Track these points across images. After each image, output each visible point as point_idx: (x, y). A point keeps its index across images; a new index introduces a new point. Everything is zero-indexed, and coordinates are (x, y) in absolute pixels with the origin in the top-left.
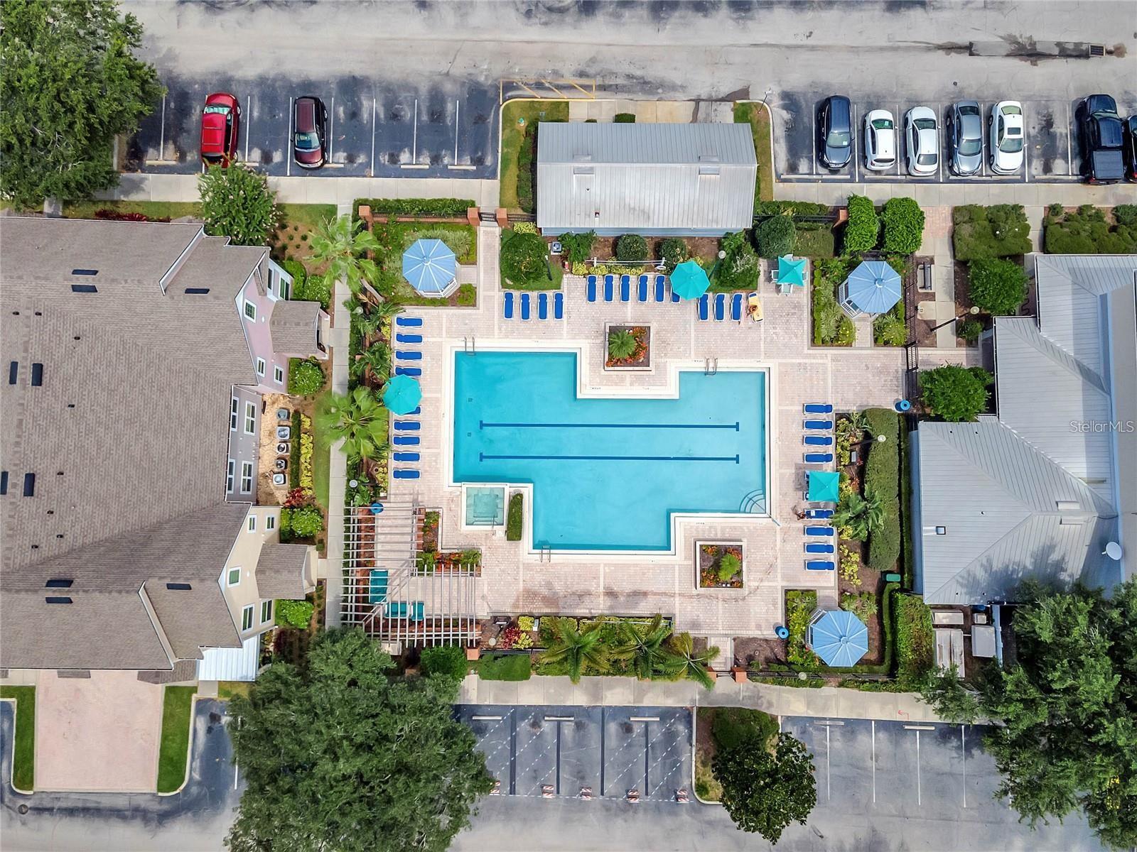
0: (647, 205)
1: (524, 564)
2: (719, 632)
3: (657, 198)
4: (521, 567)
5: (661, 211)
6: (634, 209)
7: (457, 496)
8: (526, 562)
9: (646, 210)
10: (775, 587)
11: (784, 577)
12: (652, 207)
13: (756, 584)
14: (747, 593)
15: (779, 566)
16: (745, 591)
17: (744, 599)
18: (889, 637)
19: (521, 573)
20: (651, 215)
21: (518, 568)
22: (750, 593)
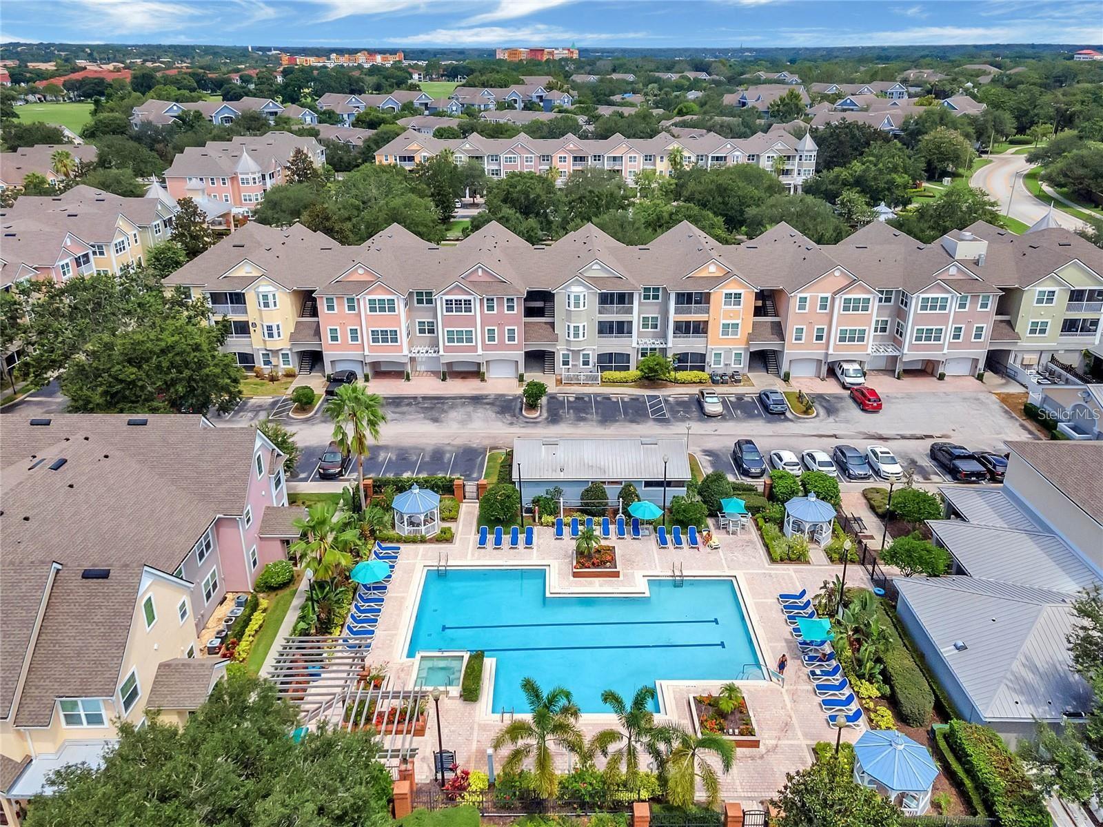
0: (602, 463)
1: (479, 725)
2: (739, 794)
3: (610, 460)
4: (476, 727)
5: (615, 468)
6: (592, 466)
7: (409, 667)
8: (483, 722)
9: (602, 467)
10: (799, 746)
11: (806, 735)
12: (607, 464)
13: (774, 742)
14: (764, 751)
15: (796, 725)
16: (762, 748)
17: (762, 757)
18: (968, 783)
19: (475, 734)
20: (607, 471)
21: (472, 728)
22: (769, 751)
